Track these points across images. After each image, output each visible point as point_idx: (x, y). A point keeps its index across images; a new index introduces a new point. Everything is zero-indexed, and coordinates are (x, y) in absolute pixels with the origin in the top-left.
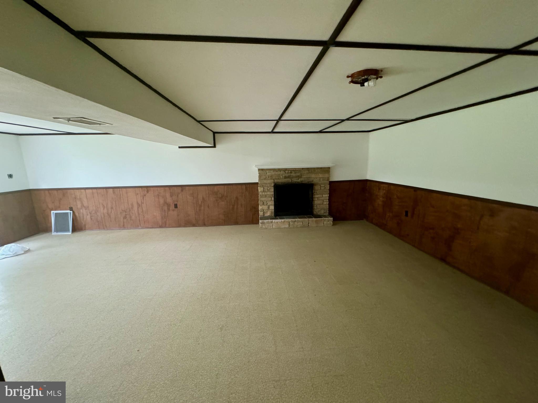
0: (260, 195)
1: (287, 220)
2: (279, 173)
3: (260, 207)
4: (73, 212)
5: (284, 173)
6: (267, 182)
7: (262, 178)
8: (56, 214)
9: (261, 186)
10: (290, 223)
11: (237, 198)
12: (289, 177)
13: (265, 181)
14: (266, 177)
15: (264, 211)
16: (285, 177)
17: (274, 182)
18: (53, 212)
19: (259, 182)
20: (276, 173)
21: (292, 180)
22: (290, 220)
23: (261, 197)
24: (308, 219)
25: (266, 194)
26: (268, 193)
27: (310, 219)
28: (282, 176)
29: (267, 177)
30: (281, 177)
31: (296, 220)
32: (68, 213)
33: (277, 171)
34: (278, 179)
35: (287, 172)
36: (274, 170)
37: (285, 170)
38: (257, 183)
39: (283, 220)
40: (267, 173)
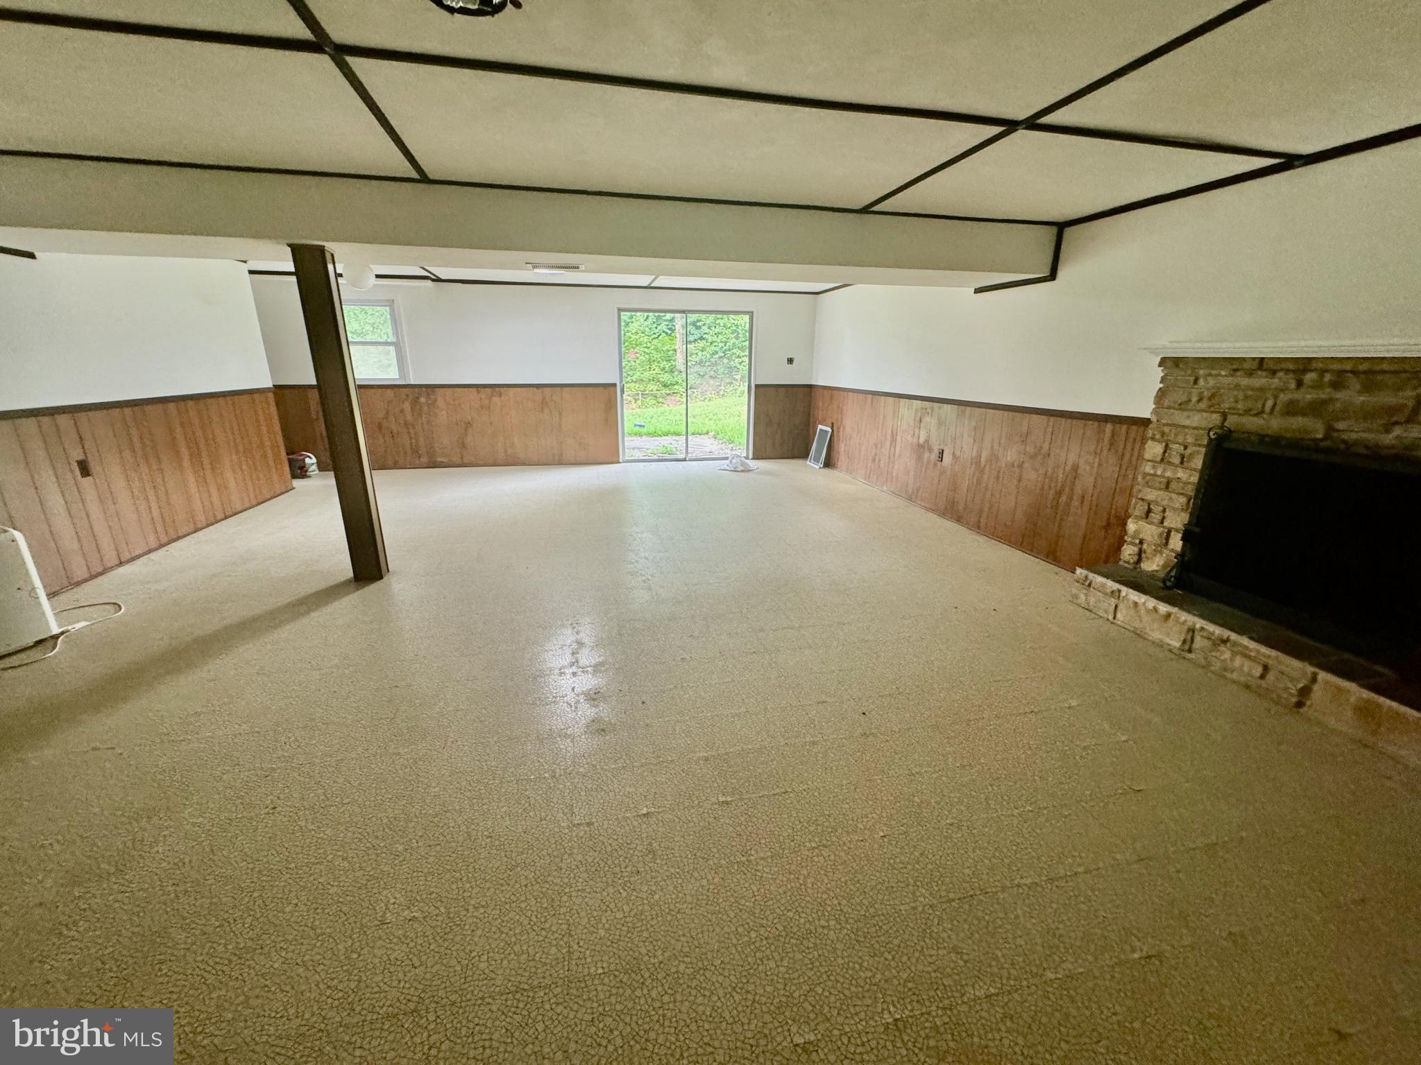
0: (1146, 475)
1: (1184, 616)
2: (1260, 381)
3: (1131, 526)
4: (833, 431)
5: (1293, 385)
6: (1187, 423)
7: (1166, 403)
8: (821, 430)
9: (1158, 437)
10: (1198, 639)
11: (1075, 468)
12: (1316, 409)
13: (1180, 418)
14: (1190, 401)
15: (1145, 546)
16: (1292, 409)
17: (1222, 427)
18: (820, 427)
19: (1154, 419)
20: (1245, 382)
21: (1330, 429)
22: (1199, 623)
23: (1147, 484)
24: (1310, 669)
25: (1168, 474)
26: (1181, 474)
27: (1323, 676)
28: (1276, 397)
29: (1194, 399)
30: (1270, 403)
31: (1234, 636)
32: (827, 432)
33: (1250, 374)
34: (1247, 412)
35: (1310, 377)
36: (1235, 365)
37: (1301, 366)
38: (1145, 422)
39: (1163, 608)
40: (1196, 381)
